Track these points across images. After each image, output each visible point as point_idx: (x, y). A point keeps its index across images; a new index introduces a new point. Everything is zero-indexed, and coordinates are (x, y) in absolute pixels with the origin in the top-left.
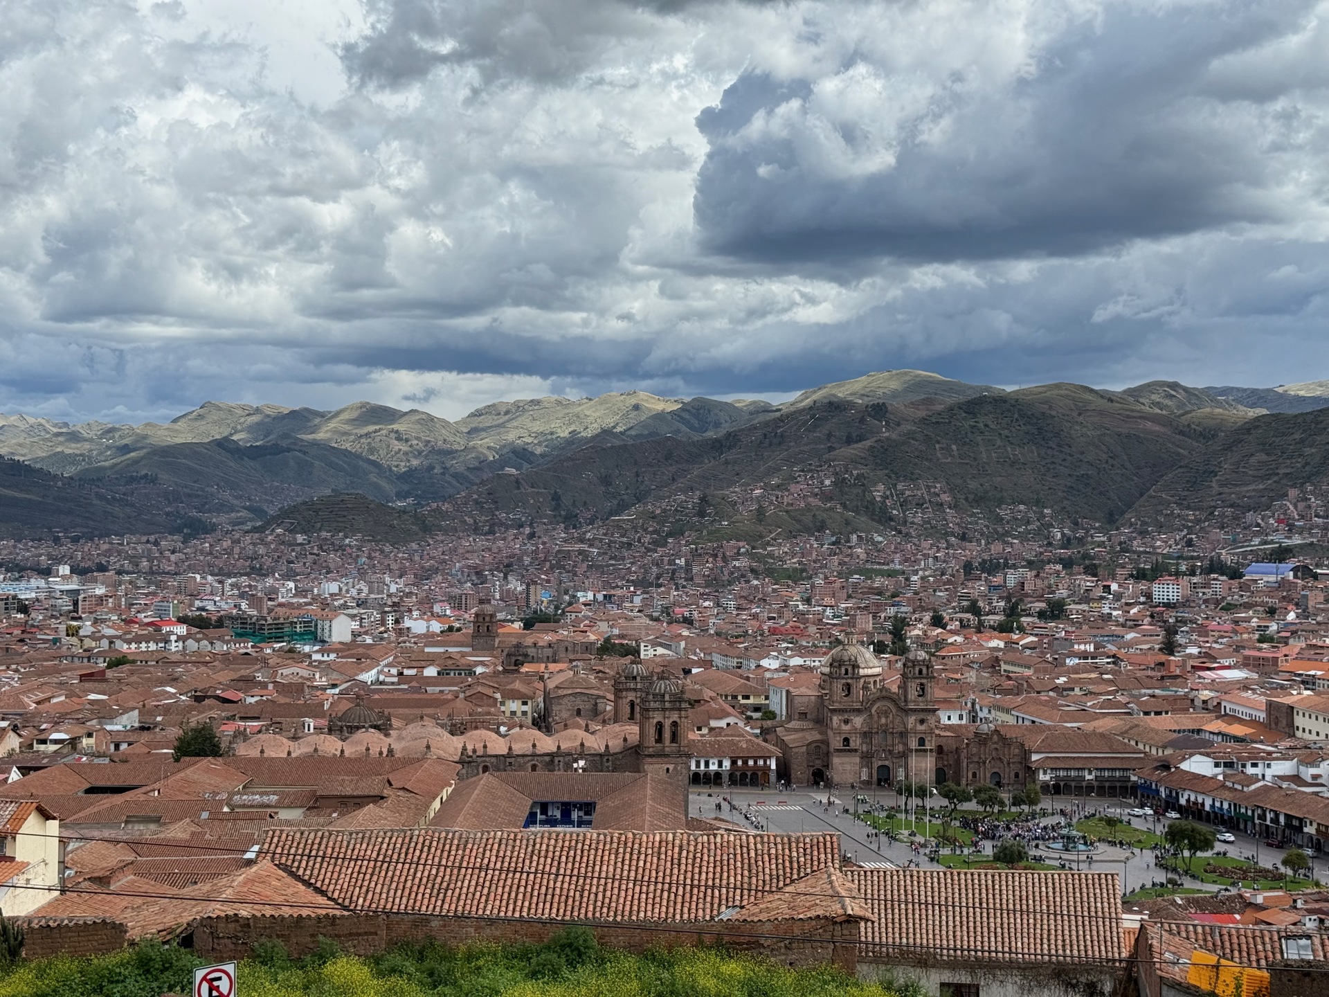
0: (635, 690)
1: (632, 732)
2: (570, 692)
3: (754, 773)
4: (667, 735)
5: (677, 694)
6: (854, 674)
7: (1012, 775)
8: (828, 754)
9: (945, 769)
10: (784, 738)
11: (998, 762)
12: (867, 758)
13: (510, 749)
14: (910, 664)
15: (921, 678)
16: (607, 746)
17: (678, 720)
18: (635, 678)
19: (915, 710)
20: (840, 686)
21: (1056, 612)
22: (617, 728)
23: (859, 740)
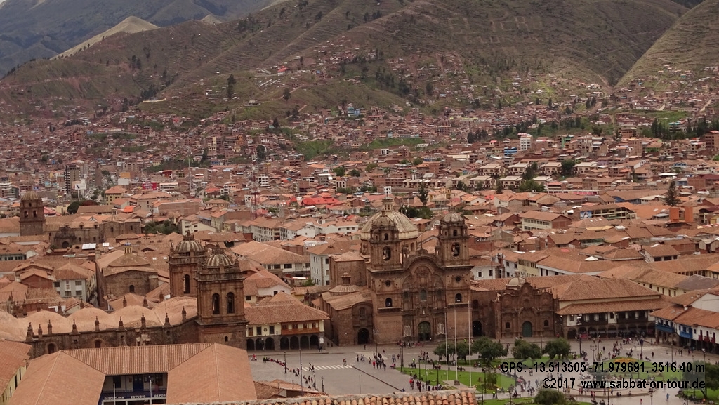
0: (189, 265)
1: (190, 305)
2: (123, 270)
3: (304, 337)
4: (224, 305)
5: (231, 267)
6: (393, 238)
7: (542, 323)
8: (371, 315)
9: (481, 321)
10: (329, 302)
11: (530, 312)
12: (408, 317)
13: (74, 327)
14: (445, 226)
15: (456, 239)
16: (167, 320)
17: (234, 291)
18: (188, 254)
19: (451, 269)
20: (380, 250)
21: (568, 170)
22: (175, 301)
23: (400, 300)
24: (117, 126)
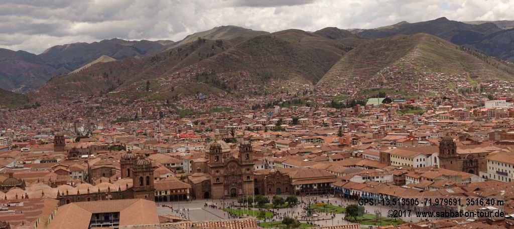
0: (129, 164)
1: (130, 182)
2: (100, 166)
3: (180, 196)
4: (145, 182)
5: (148, 165)
6: (219, 152)
7: (285, 188)
8: (210, 186)
9: (258, 188)
10: (192, 180)
11: (279, 184)
12: (226, 186)
13: (78, 192)
14: (242, 146)
15: (247, 152)
16: (120, 188)
17: (149, 176)
18: (129, 159)
19: (245, 165)
20: (214, 157)
21: (295, 122)
22: (123, 180)
23: (223, 179)
24: (98, 103)
